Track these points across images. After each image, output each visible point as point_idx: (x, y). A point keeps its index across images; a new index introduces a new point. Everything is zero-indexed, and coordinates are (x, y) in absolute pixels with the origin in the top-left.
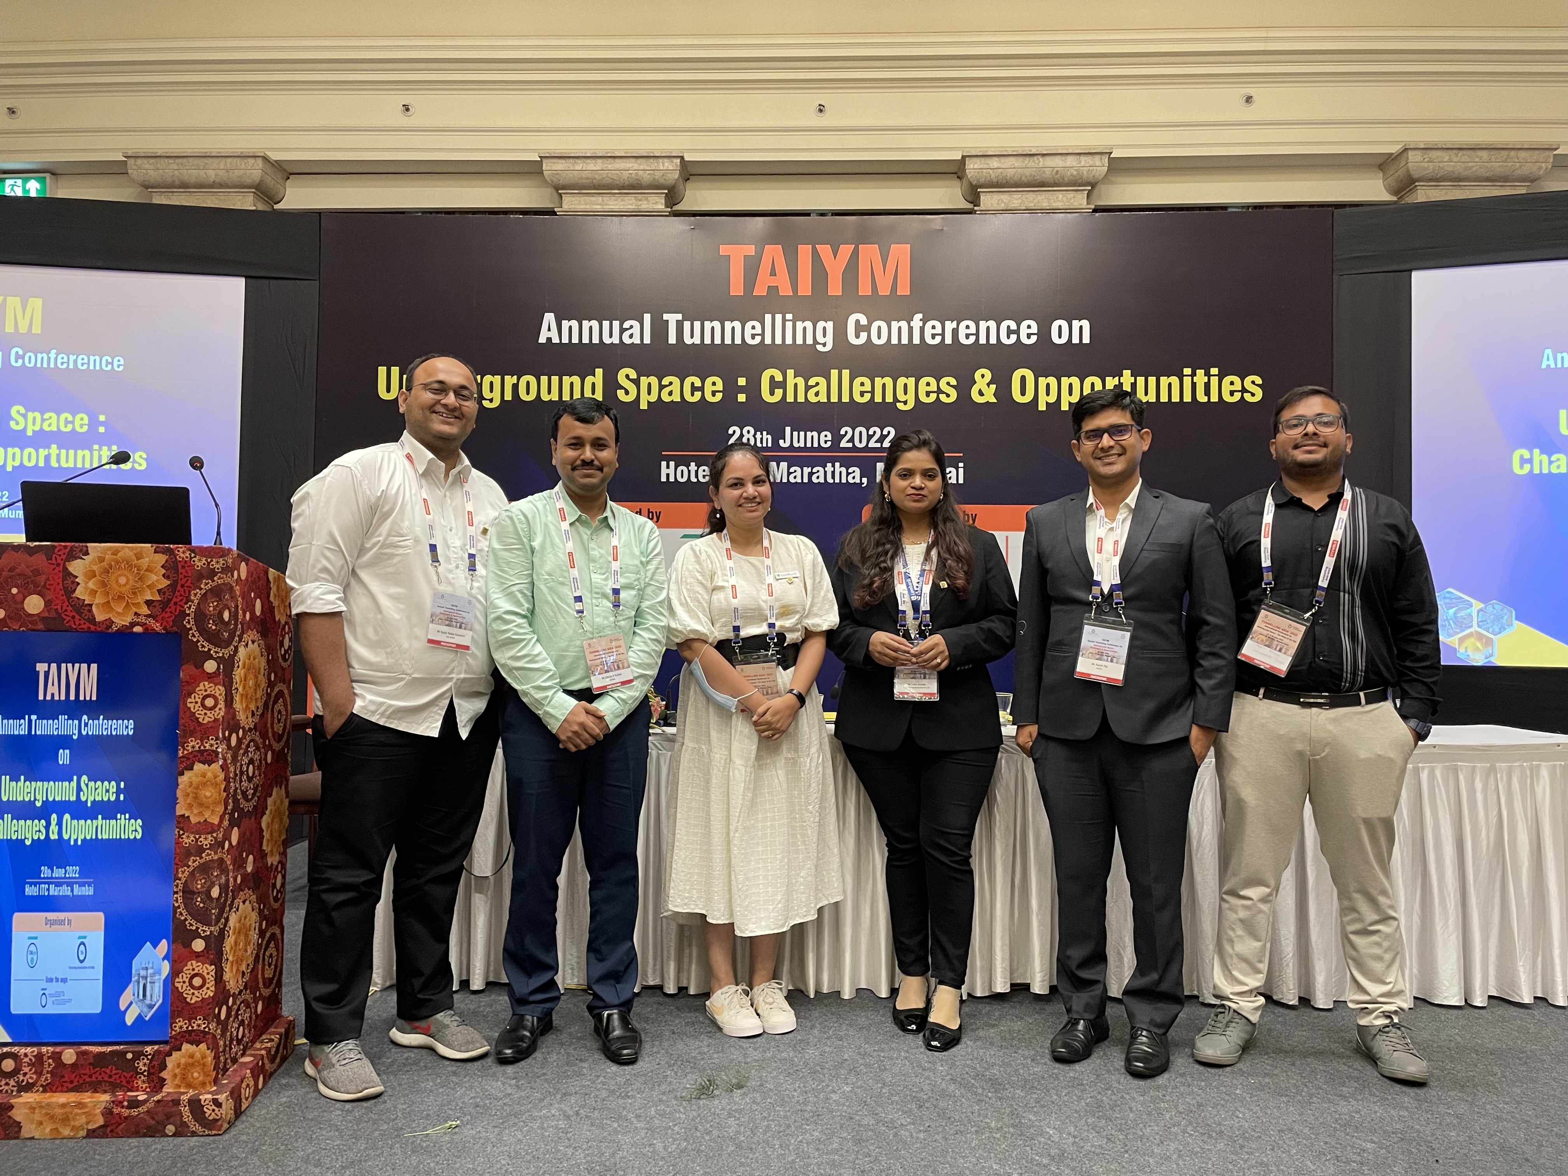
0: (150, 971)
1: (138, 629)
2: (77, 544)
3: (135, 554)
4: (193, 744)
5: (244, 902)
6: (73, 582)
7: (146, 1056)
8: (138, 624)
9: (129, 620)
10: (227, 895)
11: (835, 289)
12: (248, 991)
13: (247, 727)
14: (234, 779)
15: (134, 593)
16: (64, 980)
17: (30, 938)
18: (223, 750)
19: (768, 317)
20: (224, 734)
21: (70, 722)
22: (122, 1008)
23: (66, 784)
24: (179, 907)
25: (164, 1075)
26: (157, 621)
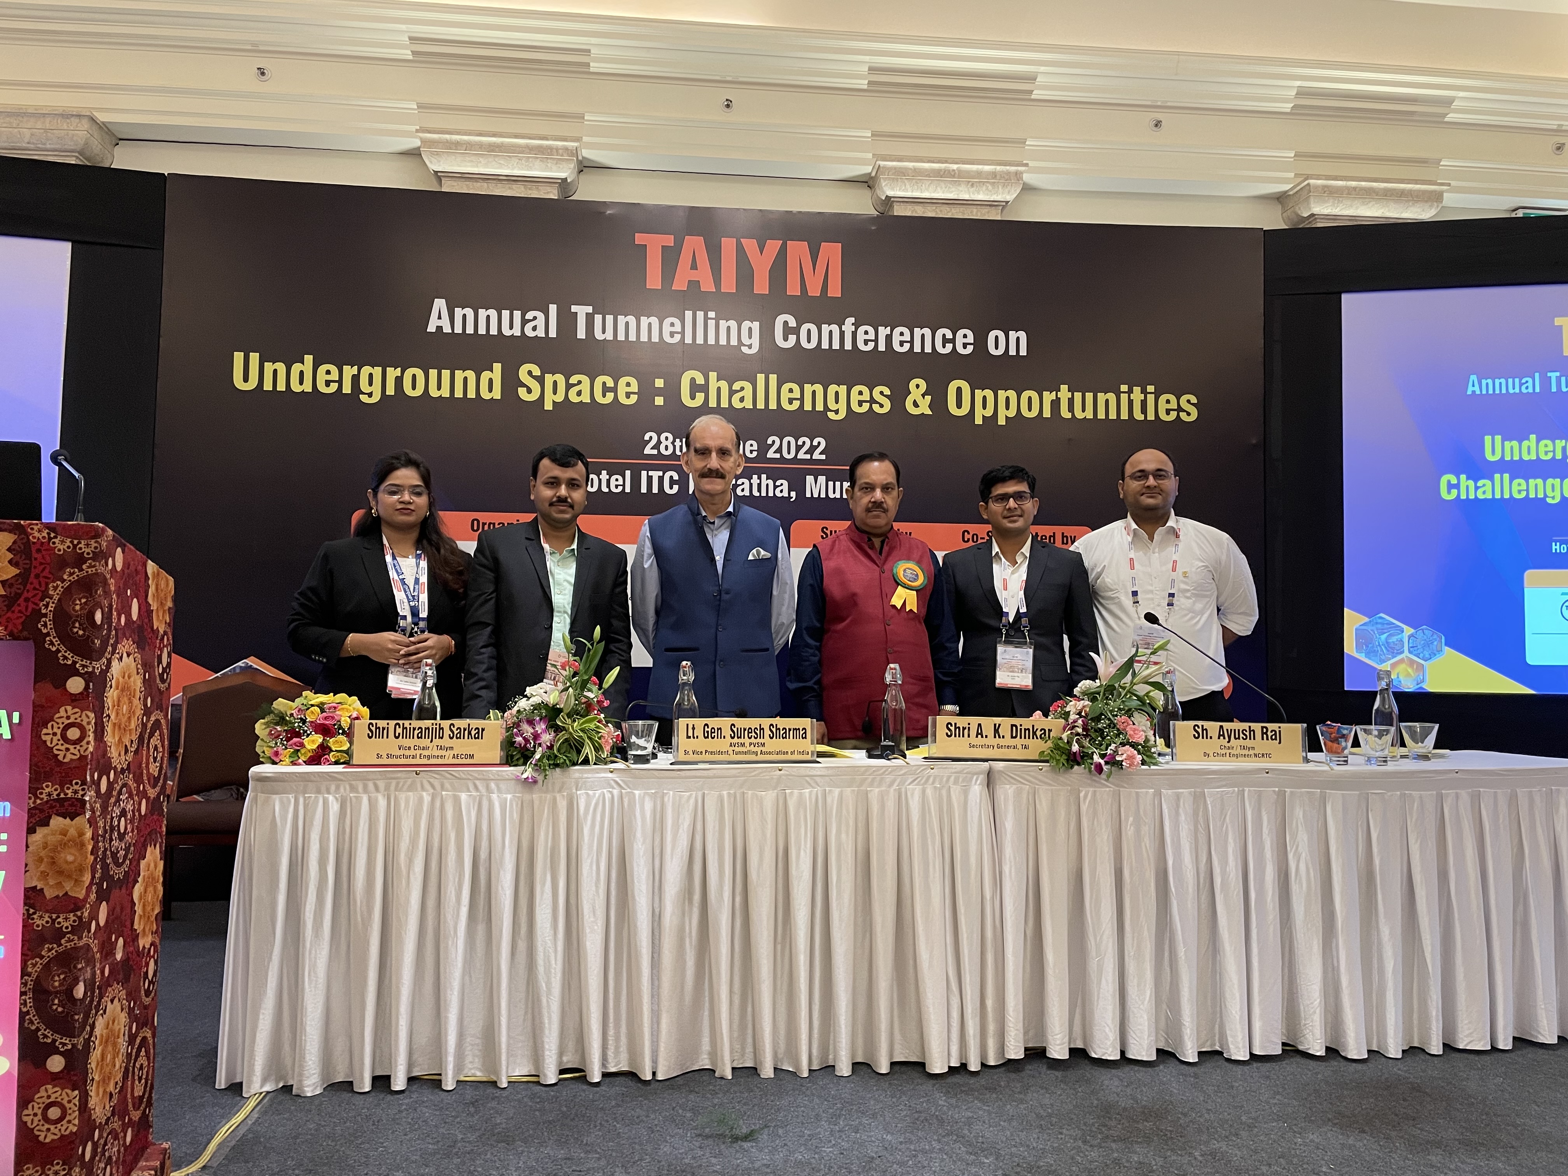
4: (49, 790)
5: (112, 1001)
10: (93, 992)
12: (116, 1118)
13: (119, 767)
14: (104, 837)
18: (91, 797)
19: (689, 314)
20: (92, 776)
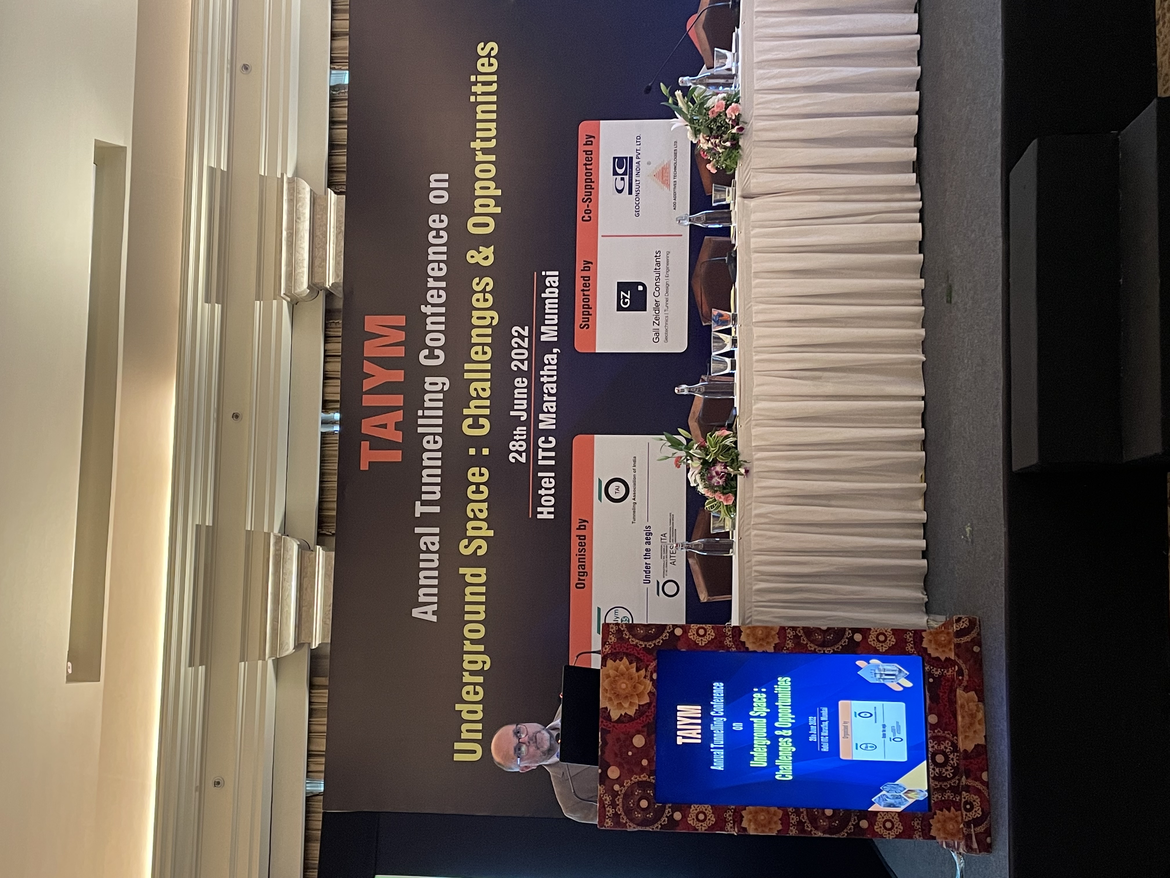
0: (877, 671)
1: (655, 676)
2: (601, 715)
3: (607, 678)
4: (728, 642)
6: (625, 716)
7: (931, 669)
8: (651, 676)
9: (649, 681)
11: (398, 376)
15: (632, 679)
16: (884, 726)
17: (857, 749)
19: (420, 430)
21: (715, 723)
22: (901, 689)
23: (755, 725)
24: (833, 650)
25: (943, 658)
26: (650, 665)
